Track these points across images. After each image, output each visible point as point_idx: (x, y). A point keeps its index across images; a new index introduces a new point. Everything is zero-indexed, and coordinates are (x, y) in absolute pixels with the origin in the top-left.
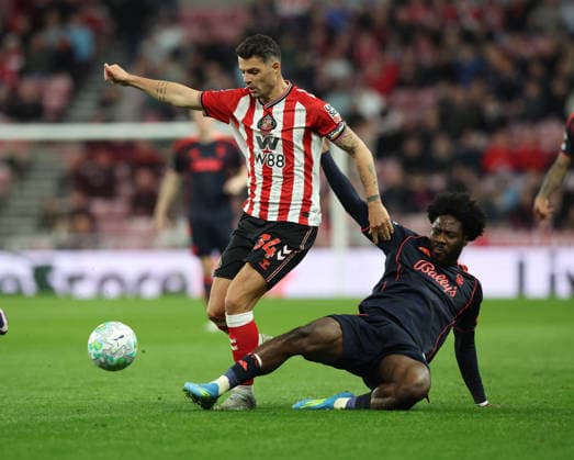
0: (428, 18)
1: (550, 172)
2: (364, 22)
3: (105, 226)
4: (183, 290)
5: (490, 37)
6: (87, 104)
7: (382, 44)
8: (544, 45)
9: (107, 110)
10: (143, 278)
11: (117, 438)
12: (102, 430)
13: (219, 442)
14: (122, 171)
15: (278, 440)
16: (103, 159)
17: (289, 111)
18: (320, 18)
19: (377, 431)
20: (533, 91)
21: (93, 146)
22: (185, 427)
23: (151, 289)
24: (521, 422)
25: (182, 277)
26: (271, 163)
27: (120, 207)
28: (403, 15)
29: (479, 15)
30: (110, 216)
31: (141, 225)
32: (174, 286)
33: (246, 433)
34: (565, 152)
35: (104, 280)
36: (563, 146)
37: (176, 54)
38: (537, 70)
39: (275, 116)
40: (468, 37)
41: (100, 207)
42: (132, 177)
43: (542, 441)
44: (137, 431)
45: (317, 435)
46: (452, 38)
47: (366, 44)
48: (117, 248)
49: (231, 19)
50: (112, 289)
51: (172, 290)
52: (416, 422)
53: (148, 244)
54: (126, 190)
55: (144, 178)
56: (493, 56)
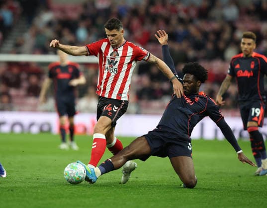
0: (163, 12)
1: (223, 83)
2: (135, 12)
3: (16, 101)
4: (50, 131)
5: (191, 21)
6: (9, 45)
7: (142, 22)
8: (215, 25)
9: (18, 48)
10: (32, 124)
11: (18, 197)
12: (11, 192)
13: (64, 199)
14: (24, 76)
15: (91, 199)
16: (15, 70)
17: (125, 50)
18: (115, 10)
19: (135, 197)
20: (210, 46)
21: (11, 64)
22: (49, 192)
23: (35, 130)
24: (200, 195)
25: (49, 125)
26: (111, 71)
27: (22, 92)
28: (152, 10)
29: (186, 11)
30: (18, 96)
31: (32, 100)
32: (46, 128)
33: (76, 196)
34: (230, 74)
35: (14, 125)
36: (229, 71)
37: (50, 24)
38: (212, 37)
39: (118, 52)
40: (181, 21)
41: (13, 92)
42: (28, 79)
43: (209, 204)
44: (27, 193)
45: (108, 197)
46: (174, 21)
47: (135, 22)
48: (20, 110)
49: (75, 9)
50: (17, 129)
51: (45, 130)
52: (153, 194)
53: (34, 110)
54: (25, 85)
55: (34, 80)
56: (192, 30)
